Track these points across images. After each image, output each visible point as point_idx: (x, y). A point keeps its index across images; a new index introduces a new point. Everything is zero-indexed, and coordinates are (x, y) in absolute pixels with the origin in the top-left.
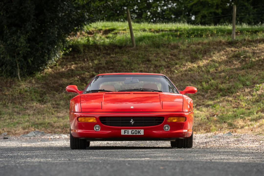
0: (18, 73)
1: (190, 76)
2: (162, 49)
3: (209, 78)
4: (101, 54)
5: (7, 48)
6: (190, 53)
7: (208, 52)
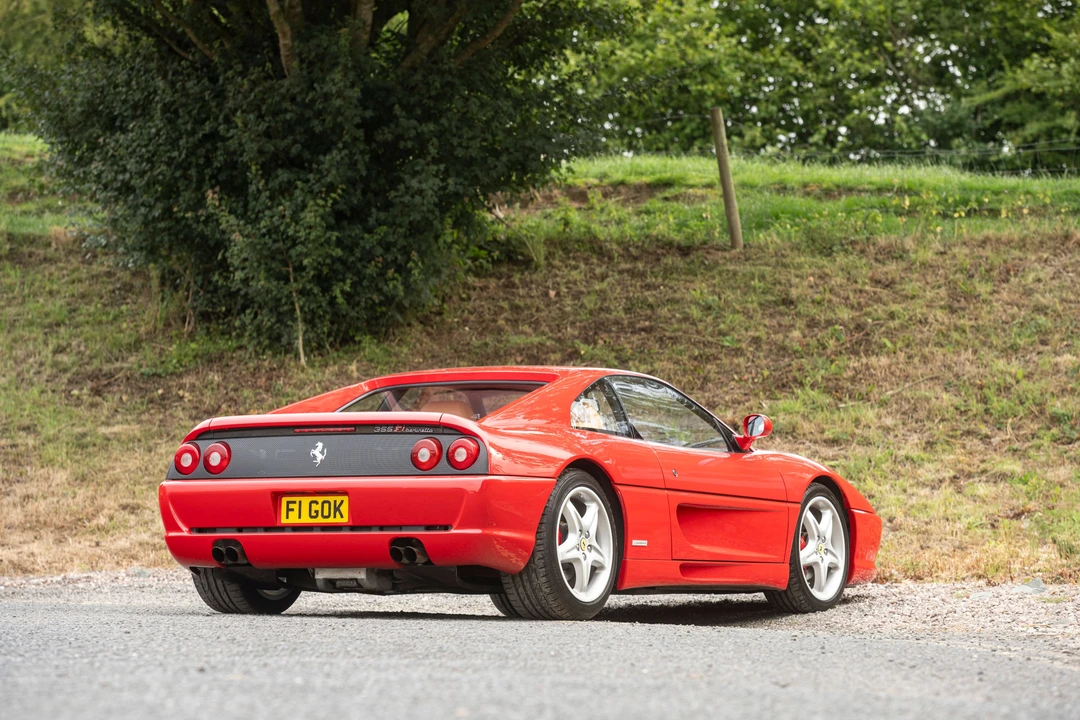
0: (297, 338)
1: (939, 364)
2: (841, 259)
3: (1013, 371)
4: (610, 273)
5: (259, 247)
6: (946, 278)
7: (1016, 275)
